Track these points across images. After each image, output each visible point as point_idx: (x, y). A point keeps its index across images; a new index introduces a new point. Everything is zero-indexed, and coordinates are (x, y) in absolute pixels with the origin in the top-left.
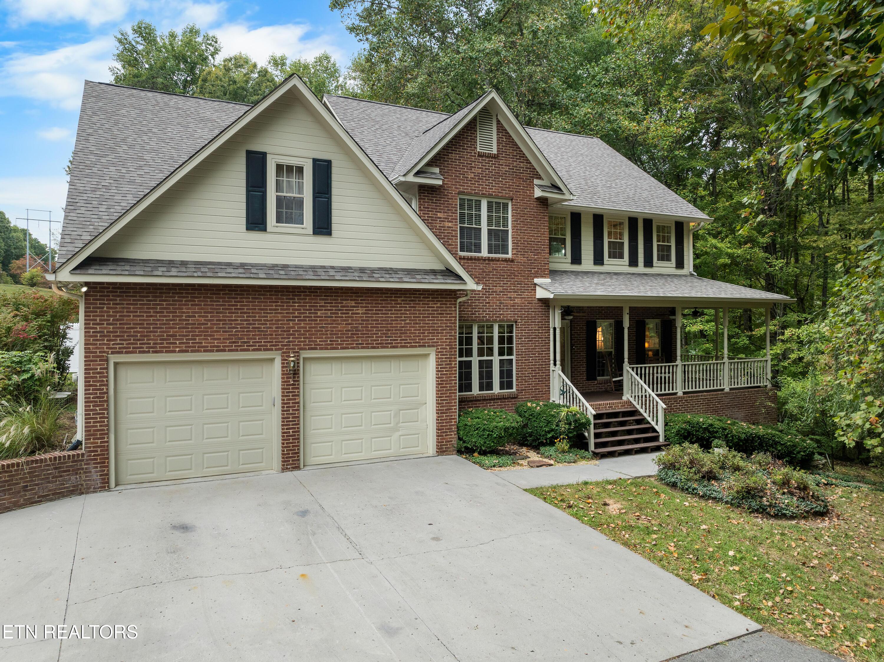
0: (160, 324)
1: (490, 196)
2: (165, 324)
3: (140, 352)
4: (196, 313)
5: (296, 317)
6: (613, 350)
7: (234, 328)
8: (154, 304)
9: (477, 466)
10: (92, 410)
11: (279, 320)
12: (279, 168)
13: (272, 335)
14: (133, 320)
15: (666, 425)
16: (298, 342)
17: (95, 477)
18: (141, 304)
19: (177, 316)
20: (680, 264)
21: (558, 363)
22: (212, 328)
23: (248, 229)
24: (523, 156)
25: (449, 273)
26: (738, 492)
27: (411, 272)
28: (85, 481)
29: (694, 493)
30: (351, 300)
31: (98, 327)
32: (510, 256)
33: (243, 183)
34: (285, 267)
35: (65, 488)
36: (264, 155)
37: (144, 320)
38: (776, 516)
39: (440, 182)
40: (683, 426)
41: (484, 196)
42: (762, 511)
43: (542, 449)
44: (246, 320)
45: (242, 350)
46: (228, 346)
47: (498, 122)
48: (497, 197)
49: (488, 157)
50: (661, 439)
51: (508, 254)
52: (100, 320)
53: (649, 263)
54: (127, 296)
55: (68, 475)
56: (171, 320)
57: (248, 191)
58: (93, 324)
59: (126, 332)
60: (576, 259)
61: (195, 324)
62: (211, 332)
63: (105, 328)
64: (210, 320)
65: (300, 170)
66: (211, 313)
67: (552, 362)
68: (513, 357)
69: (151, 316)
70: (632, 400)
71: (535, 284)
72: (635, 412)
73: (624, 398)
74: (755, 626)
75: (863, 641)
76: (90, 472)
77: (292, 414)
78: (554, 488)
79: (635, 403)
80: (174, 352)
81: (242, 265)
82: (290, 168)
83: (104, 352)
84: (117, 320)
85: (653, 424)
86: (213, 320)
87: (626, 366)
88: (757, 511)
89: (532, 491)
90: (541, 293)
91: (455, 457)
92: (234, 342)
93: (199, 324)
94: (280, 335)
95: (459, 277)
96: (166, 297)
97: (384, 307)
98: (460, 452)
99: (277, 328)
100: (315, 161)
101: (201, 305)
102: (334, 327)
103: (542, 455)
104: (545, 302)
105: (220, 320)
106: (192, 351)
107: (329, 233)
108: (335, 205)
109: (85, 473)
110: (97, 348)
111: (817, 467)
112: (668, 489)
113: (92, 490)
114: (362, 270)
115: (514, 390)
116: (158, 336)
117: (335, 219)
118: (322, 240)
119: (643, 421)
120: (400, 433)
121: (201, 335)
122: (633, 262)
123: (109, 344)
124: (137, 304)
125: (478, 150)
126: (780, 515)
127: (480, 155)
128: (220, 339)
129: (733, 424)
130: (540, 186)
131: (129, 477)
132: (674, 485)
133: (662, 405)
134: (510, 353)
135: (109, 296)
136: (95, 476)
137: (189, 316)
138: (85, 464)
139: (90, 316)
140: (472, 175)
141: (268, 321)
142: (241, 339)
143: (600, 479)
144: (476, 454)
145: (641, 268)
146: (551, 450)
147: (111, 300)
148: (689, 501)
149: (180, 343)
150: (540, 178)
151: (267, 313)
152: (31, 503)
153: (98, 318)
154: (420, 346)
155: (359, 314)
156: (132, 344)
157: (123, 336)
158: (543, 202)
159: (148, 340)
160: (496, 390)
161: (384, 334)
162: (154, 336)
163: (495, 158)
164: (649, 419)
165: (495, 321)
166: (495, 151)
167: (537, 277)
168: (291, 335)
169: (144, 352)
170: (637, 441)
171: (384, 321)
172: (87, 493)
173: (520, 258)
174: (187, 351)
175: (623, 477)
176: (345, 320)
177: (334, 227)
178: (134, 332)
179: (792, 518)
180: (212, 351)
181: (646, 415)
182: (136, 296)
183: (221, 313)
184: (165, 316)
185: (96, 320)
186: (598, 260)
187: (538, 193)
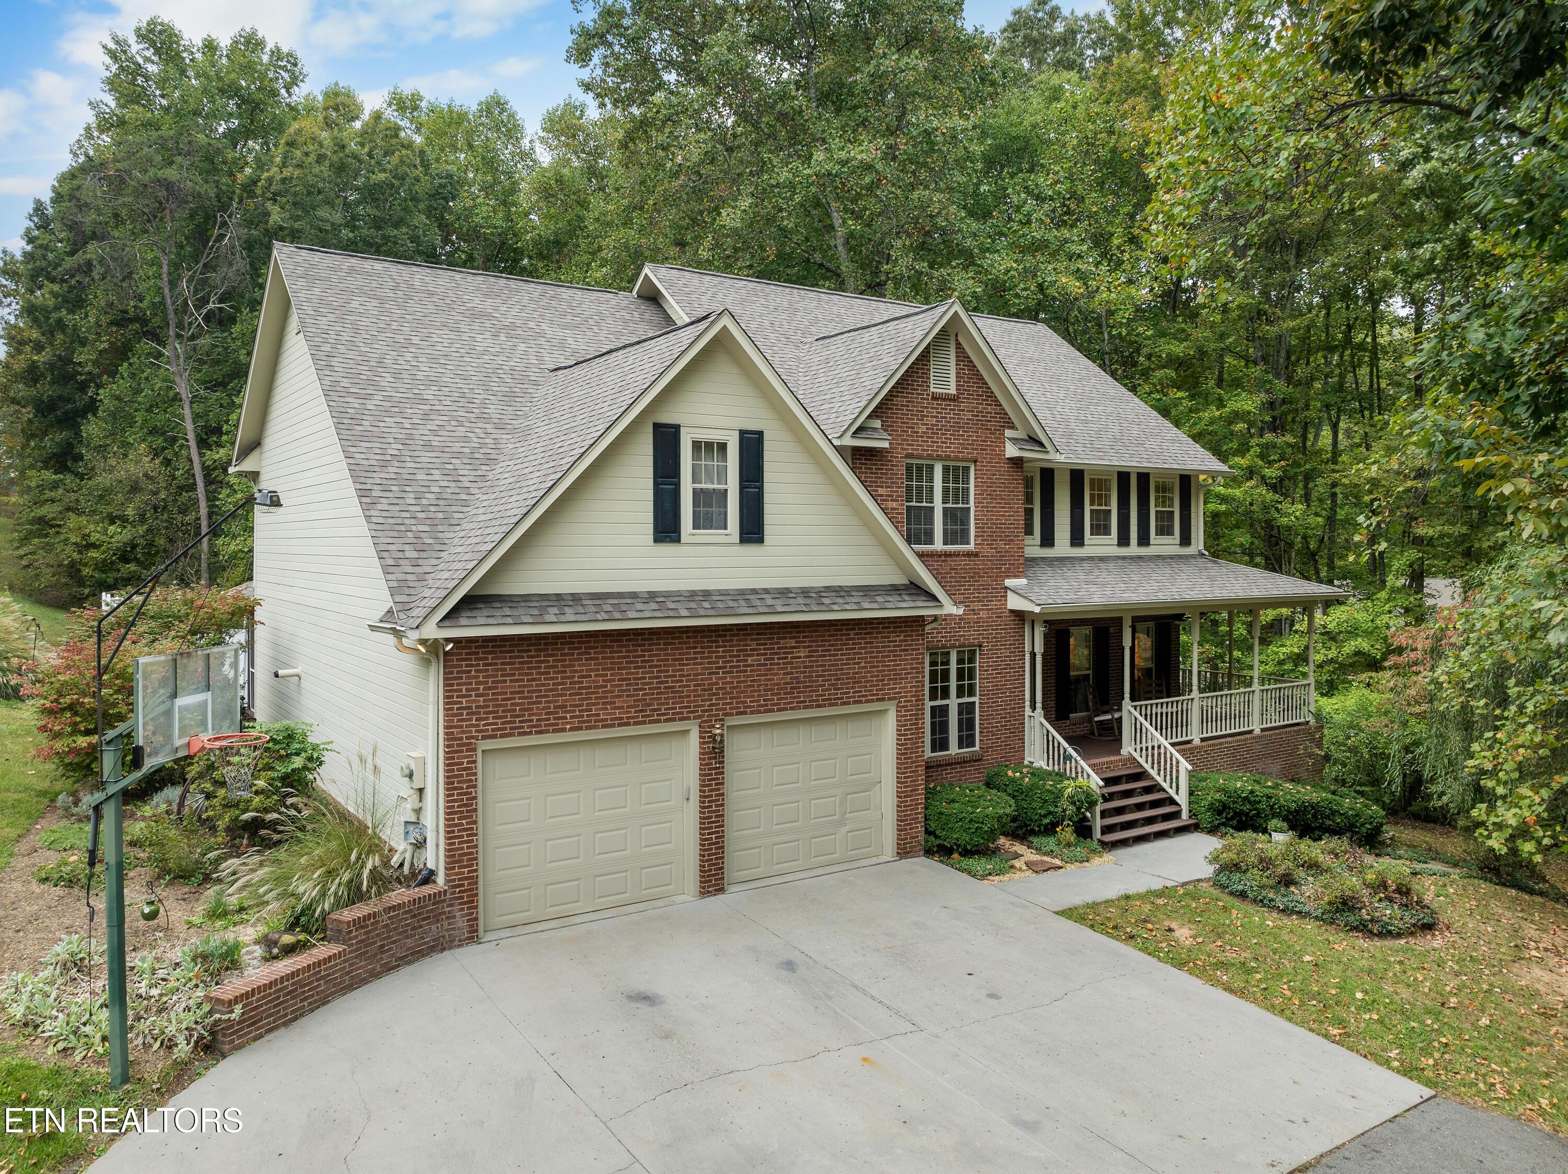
0: (546, 691)
1: (948, 458)
2: (552, 690)
3: (520, 734)
4: (592, 670)
5: (720, 668)
6: (1090, 672)
7: (641, 689)
8: (537, 662)
9: (965, 875)
10: (456, 825)
11: (698, 675)
12: (696, 445)
13: (689, 696)
14: (510, 687)
15: (1191, 793)
16: (724, 704)
17: (460, 924)
18: (520, 663)
19: (568, 678)
20: (1186, 540)
21: (1039, 705)
22: (613, 692)
23: (656, 541)
24: (991, 395)
25: (916, 589)
26: (1330, 903)
27: (868, 591)
28: (447, 930)
29: (1270, 905)
30: (791, 638)
31: (464, 700)
32: (971, 547)
33: (649, 472)
34: (707, 594)
35: (424, 944)
36: (677, 428)
37: (524, 686)
38: (1380, 935)
39: (886, 445)
40: (1218, 796)
41: (939, 458)
42: (1363, 928)
43: (1036, 840)
44: (656, 677)
45: (651, 722)
46: (633, 717)
47: (958, 345)
48: (956, 459)
49: (945, 400)
50: (1185, 815)
51: (968, 543)
52: (467, 690)
53: (1144, 540)
54: (501, 652)
55: (428, 924)
56: (560, 684)
57: (656, 484)
58: (458, 697)
59: (500, 706)
60: (1048, 540)
61: (590, 687)
62: (612, 697)
63: (474, 701)
64: (609, 681)
65: (723, 447)
66: (611, 669)
67: (1027, 703)
68: (976, 699)
69: (534, 680)
70: (1136, 755)
71: (1006, 588)
72: (1141, 775)
73: (1124, 751)
74: (1428, 1092)
75: (1544, 1102)
76: (454, 917)
77: (715, 811)
78: (1093, 906)
79: (1142, 761)
80: (564, 730)
81: (652, 596)
82: (709, 445)
83: (472, 737)
84: (490, 688)
85: (1172, 792)
86: (614, 680)
87: (1127, 704)
88: (1355, 928)
89: (1068, 913)
90: (1014, 603)
91: (922, 860)
92: (641, 711)
93: (596, 687)
94: (700, 696)
95: (934, 598)
96: (553, 650)
97: (832, 645)
98: (929, 852)
99: (695, 685)
100: (742, 433)
101: (597, 659)
102: (769, 680)
103: (1038, 850)
104: (1020, 615)
105: (623, 680)
106: (588, 728)
107: (761, 541)
108: (768, 497)
109: (448, 918)
110: (463, 732)
111: (1383, 843)
112: (1236, 902)
113: (456, 943)
114: (805, 592)
115: (977, 748)
116: (544, 708)
117: (768, 518)
118: (752, 550)
119: (1155, 788)
120: (847, 828)
121: (598, 704)
122: (1124, 541)
123: (478, 726)
124: (514, 663)
125: (932, 390)
126: (1386, 934)
127: (935, 397)
128: (622, 707)
129: (1276, 786)
130: (1014, 440)
131: (497, 919)
132: (1242, 895)
133: (1185, 765)
134: (971, 693)
135: (478, 653)
136: (461, 922)
137: (583, 677)
138: (448, 906)
139: (452, 685)
140: (924, 429)
141: (684, 676)
142: (649, 705)
143: (1142, 890)
144: (956, 856)
145: (1134, 549)
146: (1050, 842)
147: (481, 659)
148: (1271, 920)
149: (571, 717)
150: (1013, 427)
151: (684, 665)
152: (389, 969)
153: (464, 688)
154: (878, 700)
155: (799, 657)
156: (510, 722)
157: (497, 712)
158: (1017, 463)
159: (530, 715)
160: (954, 749)
161: (832, 685)
162: (538, 708)
163: (954, 400)
164: (1165, 786)
165: (953, 647)
166: (953, 391)
167: (1009, 577)
168: (715, 694)
169: (525, 734)
170: (1150, 821)
171: (833, 665)
172: (451, 948)
173: (987, 550)
174: (580, 729)
175: (1170, 884)
176: (783, 669)
177: (768, 530)
178: (512, 704)
179: (1399, 935)
180: (612, 726)
181: (1160, 779)
182: (512, 652)
183: (623, 668)
184: (552, 679)
185: (461, 690)
186: (1077, 539)
187: (1011, 451)
